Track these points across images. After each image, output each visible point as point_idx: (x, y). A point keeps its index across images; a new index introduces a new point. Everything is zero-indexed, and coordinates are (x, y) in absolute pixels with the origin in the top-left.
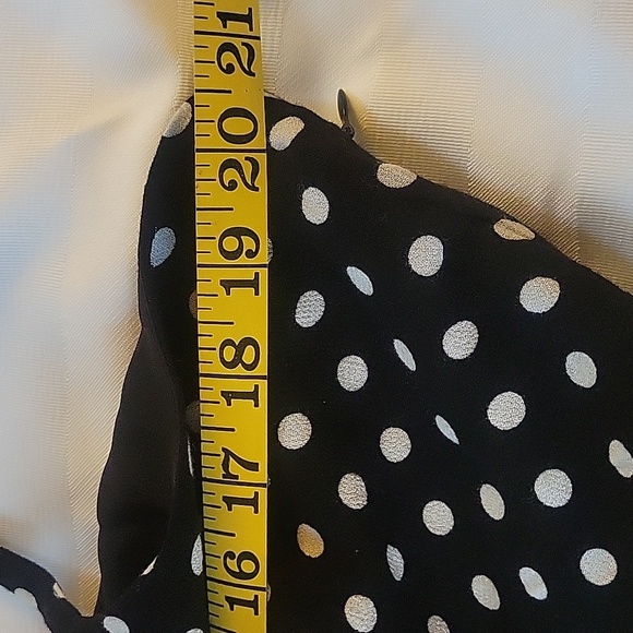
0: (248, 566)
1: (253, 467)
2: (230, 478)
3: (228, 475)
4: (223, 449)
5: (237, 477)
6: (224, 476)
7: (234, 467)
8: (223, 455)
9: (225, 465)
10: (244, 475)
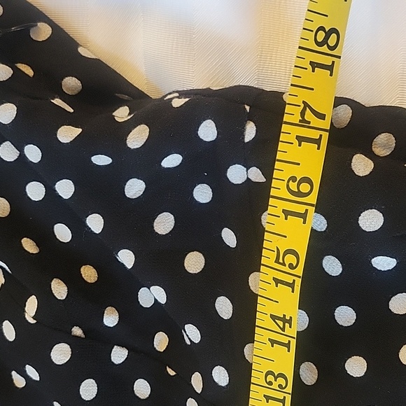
0: (305, 188)
1: (322, 117)
2: (304, 123)
3: (303, 120)
4: (304, 102)
5: (309, 123)
6: (300, 121)
7: (309, 116)
8: (303, 106)
9: (303, 113)
10: (315, 121)
